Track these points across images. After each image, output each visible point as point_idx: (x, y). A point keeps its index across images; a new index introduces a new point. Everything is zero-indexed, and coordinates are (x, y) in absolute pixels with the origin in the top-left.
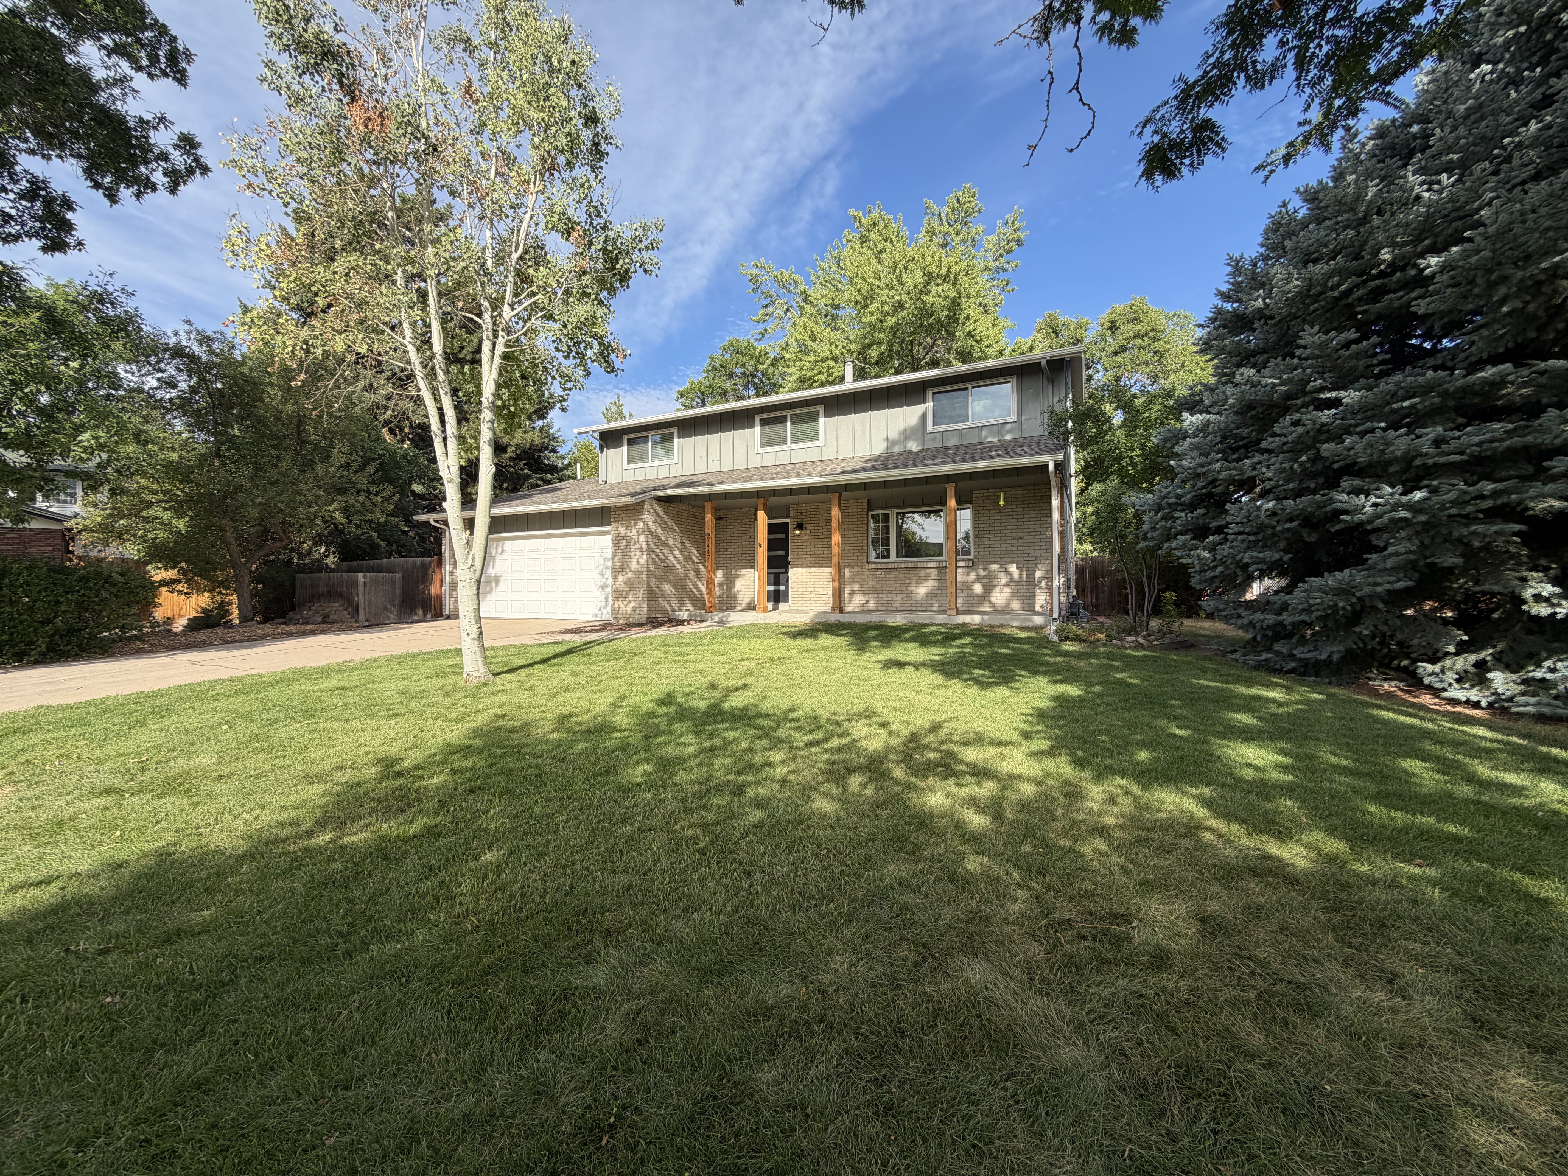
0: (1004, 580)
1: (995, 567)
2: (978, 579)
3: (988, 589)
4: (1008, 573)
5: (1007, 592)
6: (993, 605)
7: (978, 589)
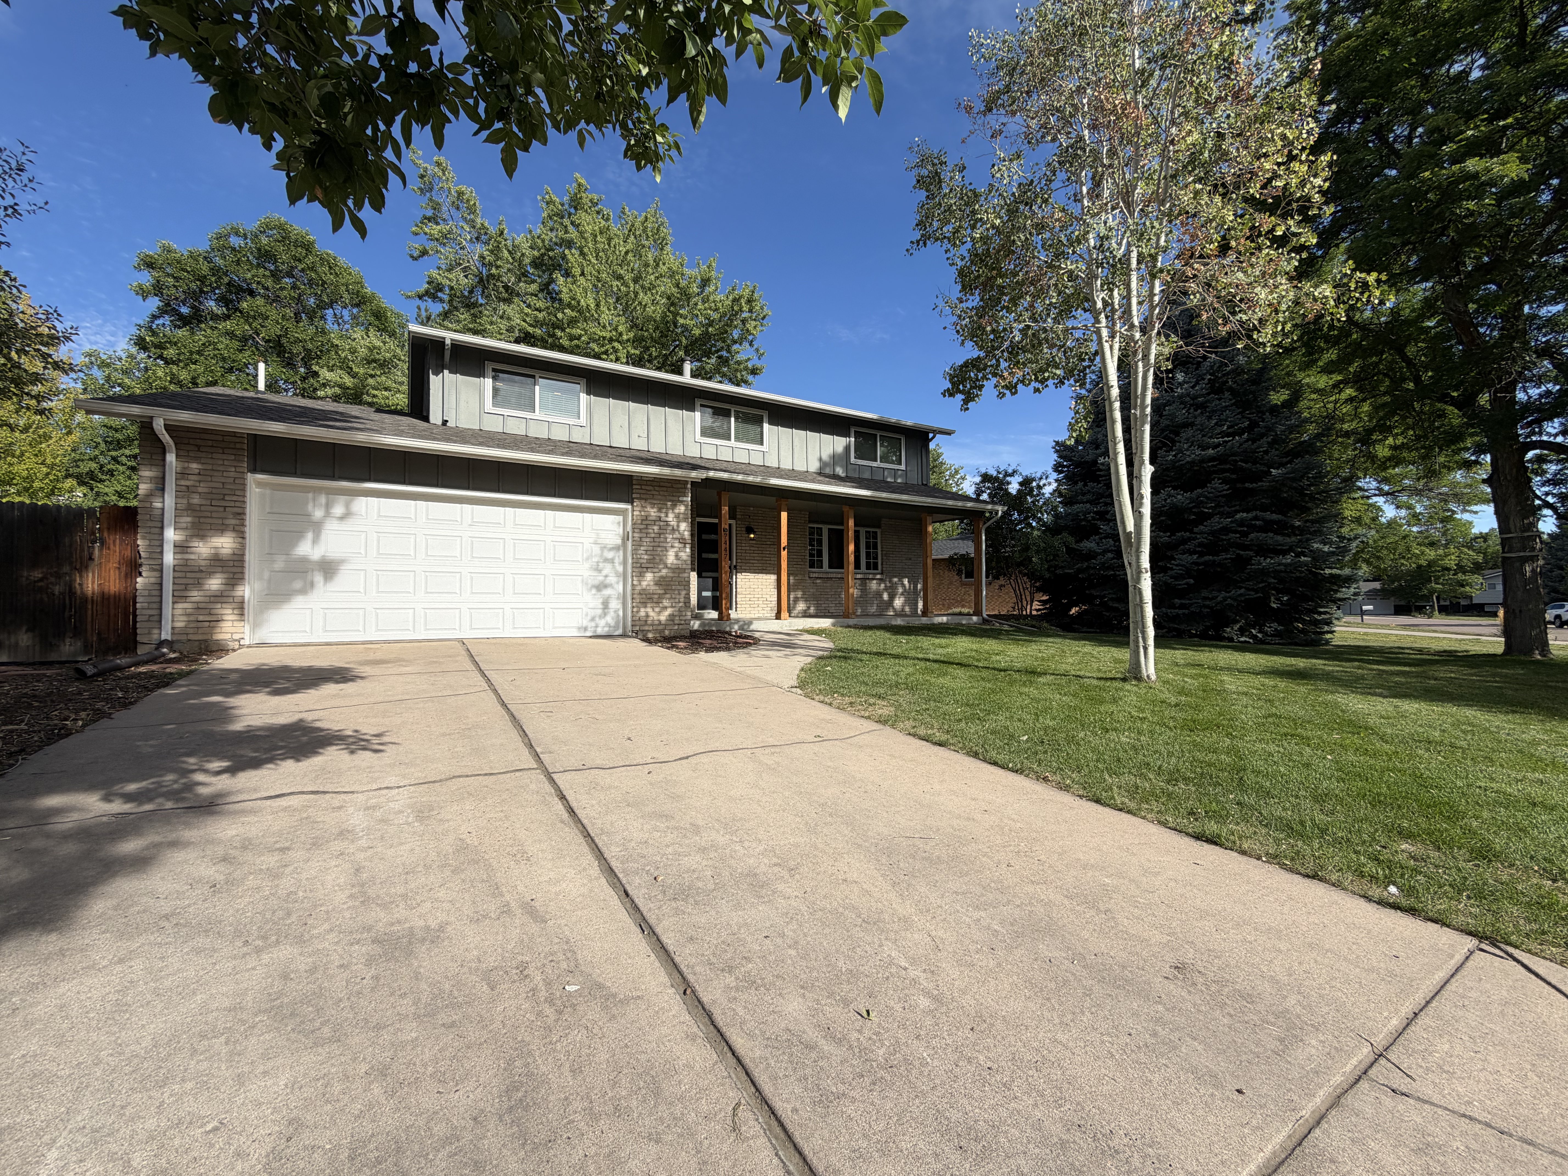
0: (900, 590)
1: (895, 580)
2: (886, 589)
3: (892, 597)
4: (903, 585)
5: (902, 599)
6: (895, 610)
7: (885, 596)
